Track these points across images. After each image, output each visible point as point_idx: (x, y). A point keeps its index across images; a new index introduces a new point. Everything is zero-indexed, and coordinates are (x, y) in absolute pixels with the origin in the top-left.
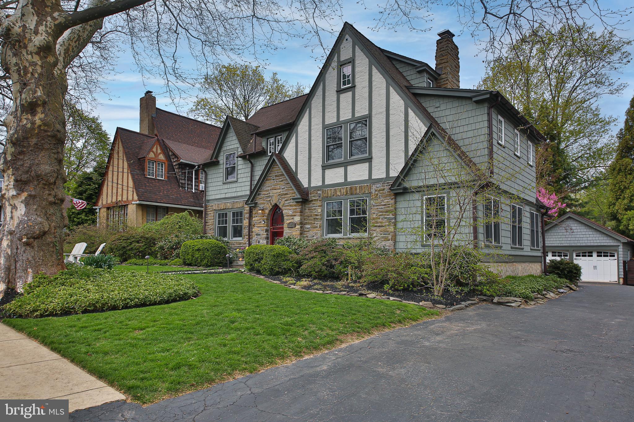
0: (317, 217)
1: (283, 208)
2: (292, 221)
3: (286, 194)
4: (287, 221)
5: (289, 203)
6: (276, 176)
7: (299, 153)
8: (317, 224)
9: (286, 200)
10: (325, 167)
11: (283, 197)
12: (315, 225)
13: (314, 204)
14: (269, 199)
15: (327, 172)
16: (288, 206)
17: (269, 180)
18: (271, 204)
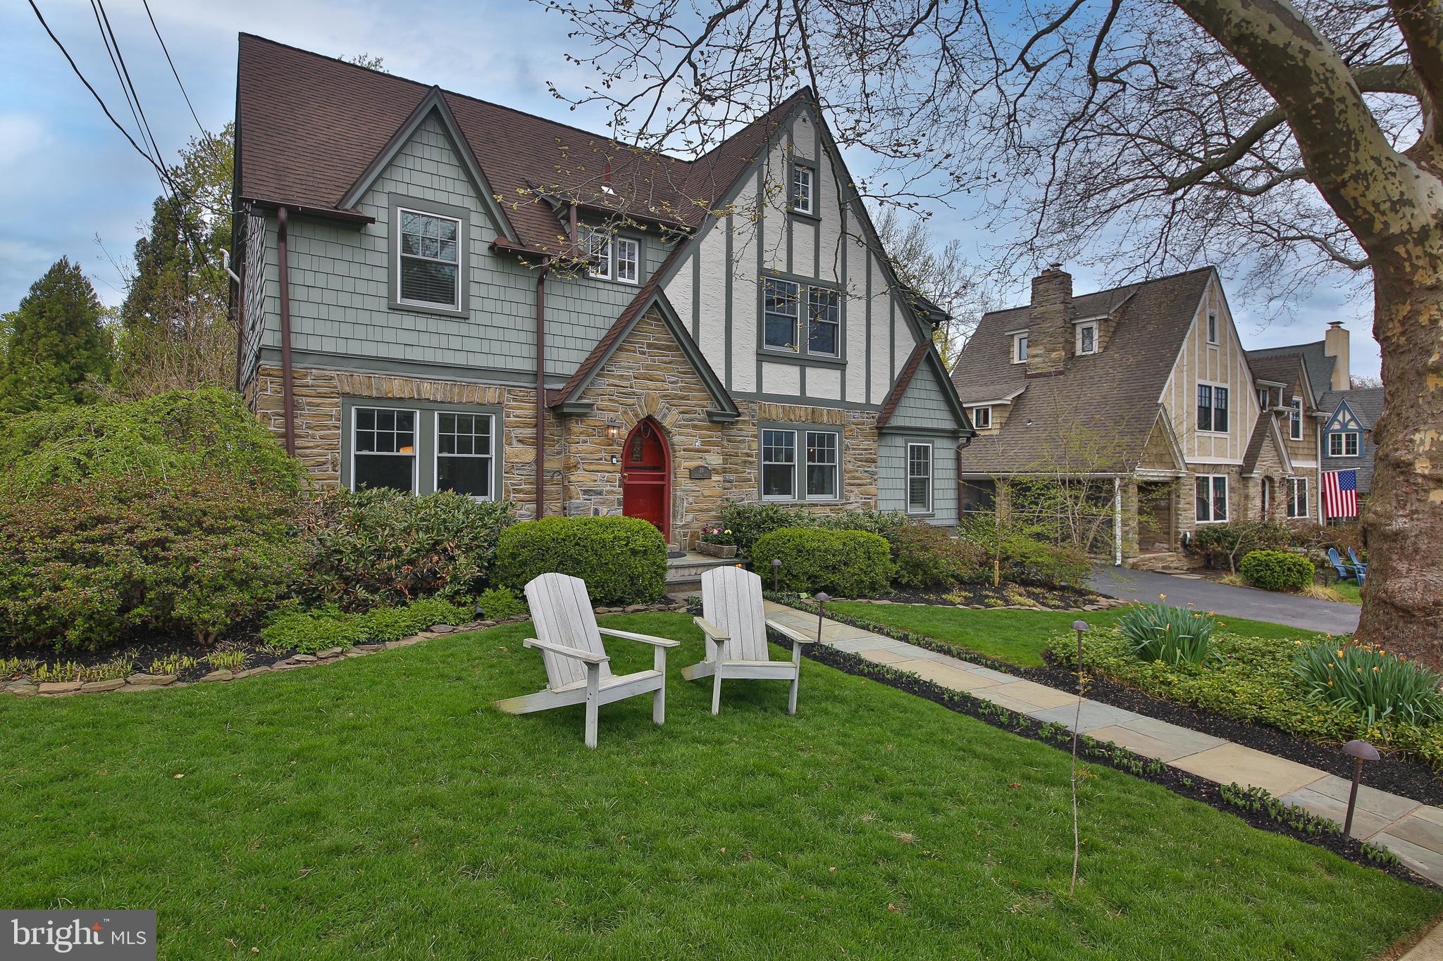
0: (750, 459)
1: (674, 430)
2: (702, 464)
3: (683, 398)
4: (682, 464)
5: (692, 420)
6: (649, 346)
7: (702, 307)
8: (749, 473)
9: (682, 413)
10: (762, 357)
11: (675, 402)
12: (745, 475)
13: (741, 430)
14: (630, 401)
15: (767, 368)
16: (686, 426)
17: (628, 350)
18: (636, 415)
